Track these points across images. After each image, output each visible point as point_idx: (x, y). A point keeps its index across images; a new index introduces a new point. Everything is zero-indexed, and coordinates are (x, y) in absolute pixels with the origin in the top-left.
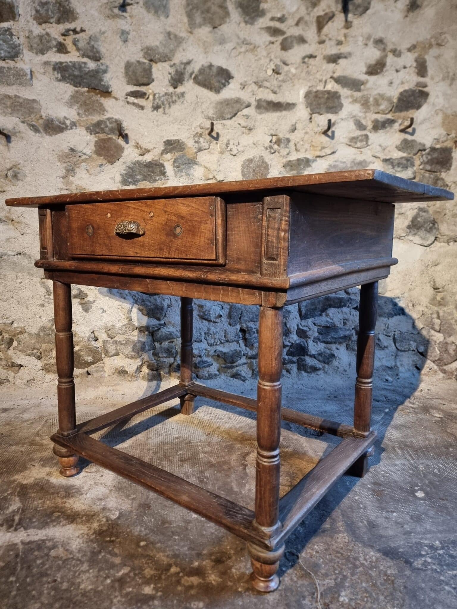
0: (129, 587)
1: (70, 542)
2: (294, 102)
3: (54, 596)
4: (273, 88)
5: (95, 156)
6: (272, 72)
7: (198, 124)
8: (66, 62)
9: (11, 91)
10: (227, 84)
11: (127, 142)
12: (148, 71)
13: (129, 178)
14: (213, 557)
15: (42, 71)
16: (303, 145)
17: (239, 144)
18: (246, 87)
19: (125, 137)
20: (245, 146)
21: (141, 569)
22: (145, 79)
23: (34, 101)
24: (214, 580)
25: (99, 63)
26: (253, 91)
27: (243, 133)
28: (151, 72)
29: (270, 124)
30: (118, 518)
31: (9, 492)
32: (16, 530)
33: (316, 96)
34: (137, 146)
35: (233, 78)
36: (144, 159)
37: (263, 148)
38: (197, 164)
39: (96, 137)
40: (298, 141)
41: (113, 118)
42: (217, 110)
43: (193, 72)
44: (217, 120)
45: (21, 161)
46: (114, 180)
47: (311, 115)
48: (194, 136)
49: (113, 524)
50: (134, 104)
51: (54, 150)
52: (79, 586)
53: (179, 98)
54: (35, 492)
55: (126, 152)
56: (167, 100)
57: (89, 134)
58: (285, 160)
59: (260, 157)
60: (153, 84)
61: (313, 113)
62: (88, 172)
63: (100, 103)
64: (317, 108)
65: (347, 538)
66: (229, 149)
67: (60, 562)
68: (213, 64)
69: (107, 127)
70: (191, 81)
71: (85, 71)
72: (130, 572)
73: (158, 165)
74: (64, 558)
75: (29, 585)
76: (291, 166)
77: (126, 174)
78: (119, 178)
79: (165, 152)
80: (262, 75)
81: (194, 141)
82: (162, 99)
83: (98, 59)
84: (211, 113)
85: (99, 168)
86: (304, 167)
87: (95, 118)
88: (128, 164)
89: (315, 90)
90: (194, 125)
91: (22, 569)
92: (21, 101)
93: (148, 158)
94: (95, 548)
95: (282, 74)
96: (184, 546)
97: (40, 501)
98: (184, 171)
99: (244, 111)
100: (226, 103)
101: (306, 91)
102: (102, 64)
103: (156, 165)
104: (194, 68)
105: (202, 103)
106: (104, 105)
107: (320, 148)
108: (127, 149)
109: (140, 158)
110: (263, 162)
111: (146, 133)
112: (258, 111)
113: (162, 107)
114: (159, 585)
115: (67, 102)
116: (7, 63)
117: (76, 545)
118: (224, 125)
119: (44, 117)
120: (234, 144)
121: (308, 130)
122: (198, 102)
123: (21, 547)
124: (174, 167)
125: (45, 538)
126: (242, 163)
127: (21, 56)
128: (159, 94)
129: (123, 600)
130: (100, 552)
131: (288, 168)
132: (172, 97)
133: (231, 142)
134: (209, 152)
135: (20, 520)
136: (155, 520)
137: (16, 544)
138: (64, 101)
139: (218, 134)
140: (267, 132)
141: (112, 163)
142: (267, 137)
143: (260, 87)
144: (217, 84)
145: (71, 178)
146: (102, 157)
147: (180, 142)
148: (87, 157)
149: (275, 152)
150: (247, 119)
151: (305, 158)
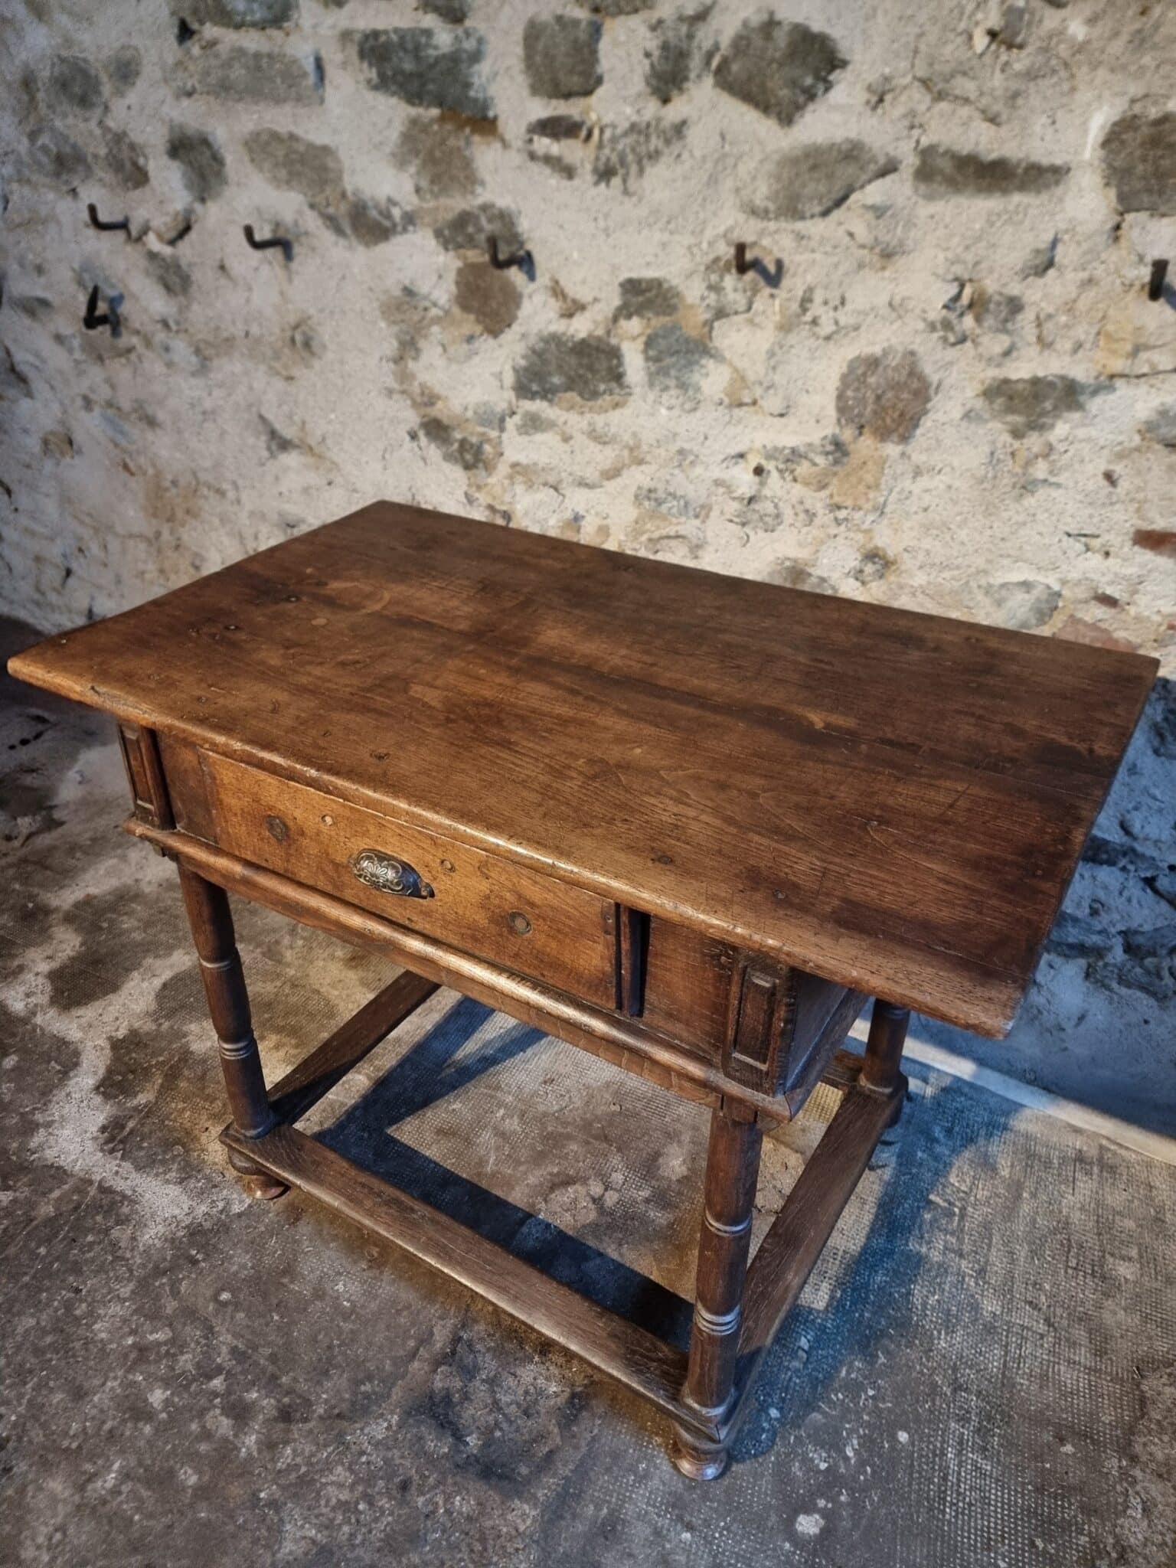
0: (142, 1373)
1: (149, 1223)
2: (1058, 161)
3: (58, 1320)
4: (984, 101)
5: (456, 311)
6: (986, 40)
7: (722, 229)
8: (386, 32)
9: (280, 118)
10: (821, 87)
11: (532, 277)
12: (586, 51)
13: (531, 381)
14: (286, 1400)
15: (339, 57)
16: (1067, 326)
17: (843, 302)
18: (888, 98)
19: (526, 263)
20: (859, 313)
21: (182, 1348)
22: (575, 79)
23: (325, 149)
24: (248, 1448)
25: (460, 31)
26: (912, 113)
27: (861, 266)
28: (594, 52)
29: (956, 240)
30: (240, 1215)
31: (161, 1059)
32: (112, 1151)
33: (1154, 142)
34: (557, 291)
35: (843, 64)
36: (571, 331)
37: (921, 326)
38: (712, 356)
39: (459, 257)
40: (1051, 310)
41: (492, 206)
42: (779, 186)
43: (716, 47)
44: (776, 218)
45: (312, 311)
46: (501, 381)
47: (1122, 214)
48: (708, 268)
49: (224, 1225)
50: (548, 160)
51: (371, 289)
52: (95, 1323)
53: (668, 142)
54: (188, 1079)
55: (526, 308)
56: (633, 150)
57: (441, 249)
58: (993, 373)
59: (904, 356)
60: (601, 92)
61: (1128, 211)
62: (445, 350)
63: (465, 157)
64: (1149, 191)
65: (529, 1522)
66: (808, 317)
67: (110, 1258)
68: (779, 16)
69: (480, 230)
70: (709, 81)
71: (428, 57)
72: (165, 1343)
73: (603, 351)
74: (118, 1254)
75: (50, 1276)
76: (1011, 398)
77: (526, 369)
78: (509, 379)
79: (625, 311)
80: (952, 51)
81: (704, 285)
82: (620, 147)
83: (459, 15)
84: (761, 193)
85: (465, 346)
86: (1055, 407)
87: (457, 203)
88: (532, 340)
89: (1154, 113)
90: (709, 234)
91: (64, 1239)
92: (302, 148)
93: (581, 327)
94: (165, 1259)
95: (1029, 49)
96: (269, 1344)
97: (181, 1105)
98: (673, 372)
99: (870, 188)
100: (811, 161)
101: (1116, 118)
102: (468, 34)
103: (598, 349)
104: (718, 32)
105: (740, 157)
106: (475, 166)
107: (1129, 347)
108: (530, 297)
109: (559, 326)
110: (914, 373)
111: (575, 255)
112: (922, 187)
113: (621, 171)
114: (176, 1399)
115: (393, 155)
116: (270, 38)
117: (152, 1235)
118: (800, 237)
119: (349, 193)
120: (826, 303)
121: (1099, 271)
122: (725, 156)
123: (93, 1191)
124: (648, 359)
125: (129, 1193)
126: (845, 369)
127: (296, 16)
128: (614, 126)
129: (119, 1391)
130: (164, 1273)
131: (1000, 401)
132: (648, 136)
133: (818, 297)
134: (751, 322)
135: (132, 1132)
136: (283, 1255)
137: (91, 1182)
138: (388, 150)
139: (779, 264)
140: (941, 271)
141: (495, 333)
142: (939, 284)
143: (940, 96)
144: (784, 93)
145: (411, 364)
146: (472, 317)
147: (666, 286)
148: (441, 313)
149: (962, 340)
150: (878, 218)
151: (1063, 378)
